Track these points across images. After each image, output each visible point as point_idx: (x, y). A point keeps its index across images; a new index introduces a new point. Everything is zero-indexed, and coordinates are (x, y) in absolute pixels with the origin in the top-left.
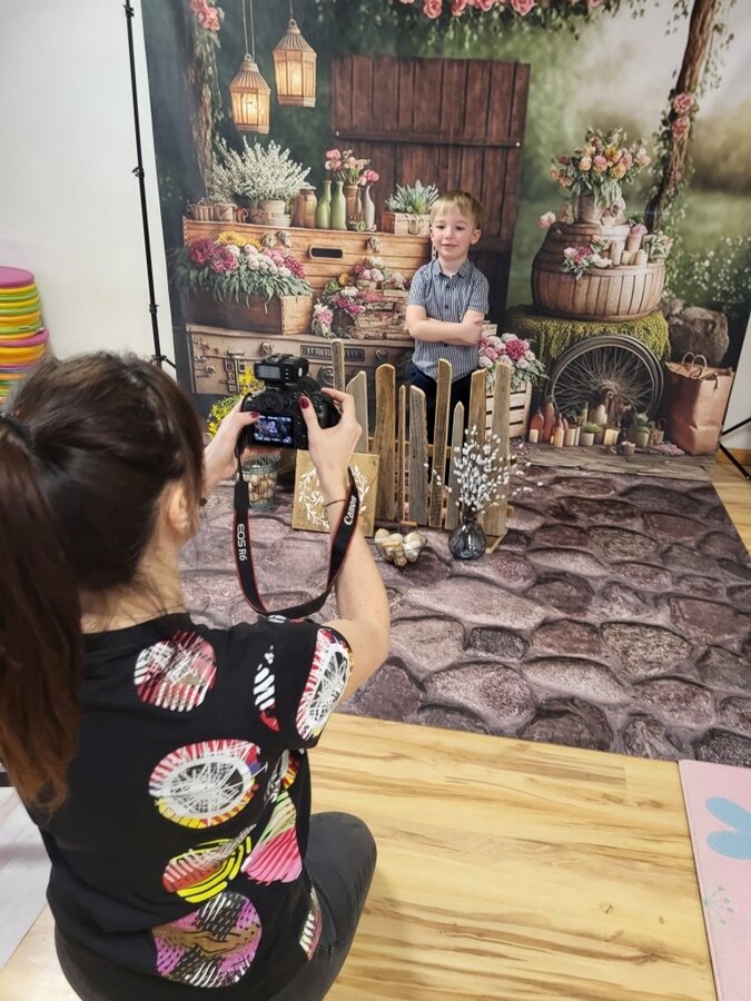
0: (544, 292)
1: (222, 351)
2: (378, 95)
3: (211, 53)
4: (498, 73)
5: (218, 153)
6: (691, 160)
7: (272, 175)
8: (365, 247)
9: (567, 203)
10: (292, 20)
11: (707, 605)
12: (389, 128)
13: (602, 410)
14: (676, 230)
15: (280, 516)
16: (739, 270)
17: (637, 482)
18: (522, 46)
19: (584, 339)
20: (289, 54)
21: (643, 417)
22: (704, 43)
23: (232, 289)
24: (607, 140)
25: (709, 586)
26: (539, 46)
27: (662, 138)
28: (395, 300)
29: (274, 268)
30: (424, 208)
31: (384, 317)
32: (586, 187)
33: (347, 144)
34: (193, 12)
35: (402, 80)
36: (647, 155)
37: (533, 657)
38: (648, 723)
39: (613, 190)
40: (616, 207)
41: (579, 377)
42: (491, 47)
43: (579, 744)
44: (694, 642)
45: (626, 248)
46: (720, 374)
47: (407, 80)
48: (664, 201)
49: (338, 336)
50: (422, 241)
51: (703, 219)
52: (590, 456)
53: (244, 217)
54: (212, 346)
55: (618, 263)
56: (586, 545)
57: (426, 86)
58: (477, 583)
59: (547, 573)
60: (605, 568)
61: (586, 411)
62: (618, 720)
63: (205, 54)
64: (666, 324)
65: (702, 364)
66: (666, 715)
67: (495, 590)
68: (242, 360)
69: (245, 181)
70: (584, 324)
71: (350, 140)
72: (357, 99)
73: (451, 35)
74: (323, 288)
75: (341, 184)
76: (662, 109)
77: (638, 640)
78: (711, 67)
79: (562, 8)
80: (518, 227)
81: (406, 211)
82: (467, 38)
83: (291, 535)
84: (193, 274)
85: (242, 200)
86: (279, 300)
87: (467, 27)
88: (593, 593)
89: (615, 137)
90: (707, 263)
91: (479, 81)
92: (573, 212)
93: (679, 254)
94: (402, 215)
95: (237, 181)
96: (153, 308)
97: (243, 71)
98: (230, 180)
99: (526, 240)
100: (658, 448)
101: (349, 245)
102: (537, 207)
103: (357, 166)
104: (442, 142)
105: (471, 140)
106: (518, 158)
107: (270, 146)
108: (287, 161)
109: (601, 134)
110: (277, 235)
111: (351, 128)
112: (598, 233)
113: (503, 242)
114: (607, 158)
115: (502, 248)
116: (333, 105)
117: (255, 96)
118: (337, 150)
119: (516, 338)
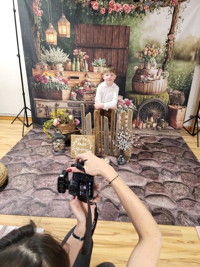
0: (136, 87)
1: (45, 106)
2: (88, 35)
3: (39, 23)
4: (121, 29)
5: (42, 50)
6: (174, 52)
7: (58, 56)
8: (85, 76)
9: (141, 63)
10: (63, 14)
11: (190, 174)
12: (91, 44)
13: (152, 118)
14: (170, 70)
15: (66, 154)
16: (187, 81)
17: (162, 137)
18: (128, 22)
19: (147, 100)
20: (62, 23)
21: (163, 120)
22: (176, 21)
23: (47, 88)
24: (151, 47)
25: (189, 168)
26: (132, 22)
27: (166, 46)
28: (94, 90)
29: (59, 82)
30: (102, 65)
31: (91, 95)
32: (146, 59)
33: (80, 48)
34: (34, 11)
35: (95, 31)
36: (162, 51)
37: (147, 195)
38: (184, 214)
39: (153, 60)
40: (154, 64)
41: (145, 110)
42: (119, 22)
43: (166, 224)
44: (190, 187)
45: (157, 75)
46: (183, 108)
47: (96, 31)
48: (167, 63)
49: (78, 100)
50: (101, 74)
51: (177, 67)
52: (149, 131)
53: (50, 68)
54: (42, 104)
55: (155, 79)
56: (153, 158)
57: (101, 32)
58: (126, 172)
59: (145, 167)
60: (160, 165)
61: (148, 119)
62: (175, 214)
63: (37, 23)
64: (168, 95)
65: (178, 105)
66: (188, 211)
67: (132, 174)
68: (50, 108)
69: (50, 58)
70: (147, 96)
71: (81, 47)
72: (82, 35)
73: (108, 18)
74: (74, 87)
75: (78, 59)
76: (166, 38)
77: (174, 187)
78: (178, 27)
79: (138, 11)
80: (128, 70)
81: (97, 66)
82: (113, 19)
83: (71, 160)
84: (35, 84)
85: (49, 64)
86: (61, 91)
87: (112, 16)
88: (159, 173)
89: (153, 46)
90: (179, 79)
91: (116, 31)
92: (143, 66)
93: (171, 77)
94: (96, 67)
95: (48, 58)
96: (24, 94)
97: (49, 28)
98: (46, 58)
99: (130, 74)
100: (167, 128)
101: (81, 76)
102: (133, 64)
103: (82, 54)
104: (106, 47)
105: (114, 47)
106: (127, 51)
107: (57, 48)
108: (62, 53)
109: (150, 45)
110: (60, 73)
111: (81, 43)
112: (150, 71)
113: (124, 74)
114: (151, 52)
115: (124, 76)
116: (75, 37)
117: (52, 35)
118: (77, 50)
119: (128, 100)
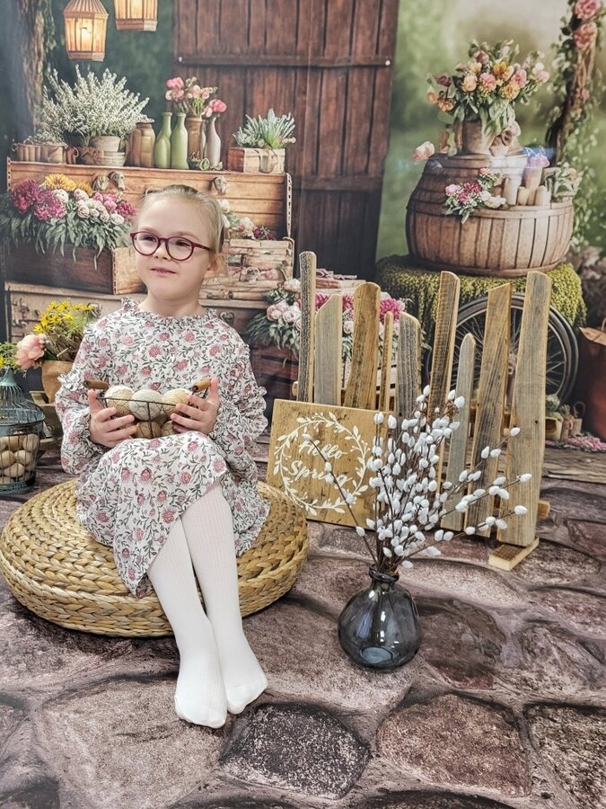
0: (423, 240)
2: (226, 13)
5: (49, 86)
6: (600, 75)
7: (106, 108)
8: (209, 189)
9: (448, 130)
12: (238, 50)
14: (586, 161)
17: (548, 485)
19: (473, 299)
24: (495, 54)
27: (563, 50)
28: (243, 251)
29: (106, 216)
30: (277, 141)
31: (231, 273)
32: (471, 110)
33: (191, 70)
36: (545, 69)
39: (504, 112)
40: (508, 133)
45: (523, 184)
48: (568, 126)
50: (274, 180)
53: (75, 157)
54: (32, 308)
55: (513, 202)
56: (485, 559)
64: (578, 279)
69: (76, 116)
70: (474, 280)
71: (195, 66)
72: (202, 17)
75: (183, 116)
80: (389, 161)
81: (256, 146)
84: (15, 223)
85: (72, 138)
86: (110, 254)
89: (505, 51)
92: (456, 141)
93: (591, 191)
94: (252, 150)
95: (68, 117)
98: (61, 115)
99: (399, 177)
100: (574, 441)
102: (410, 137)
103: (201, 96)
104: (299, 64)
105: (333, 63)
106: (388, 78)
107: (105, 75)
108: (123, 91)
109: (487, 48)
110: (109, 176)
111: (197, 53)
112: (488, 165)
113: (372, 179)
114: (496, 76)
115: (370, 186)
116: (176, 28)
117: (90, 21)
118: (179, 78)
119: (389, 297)
